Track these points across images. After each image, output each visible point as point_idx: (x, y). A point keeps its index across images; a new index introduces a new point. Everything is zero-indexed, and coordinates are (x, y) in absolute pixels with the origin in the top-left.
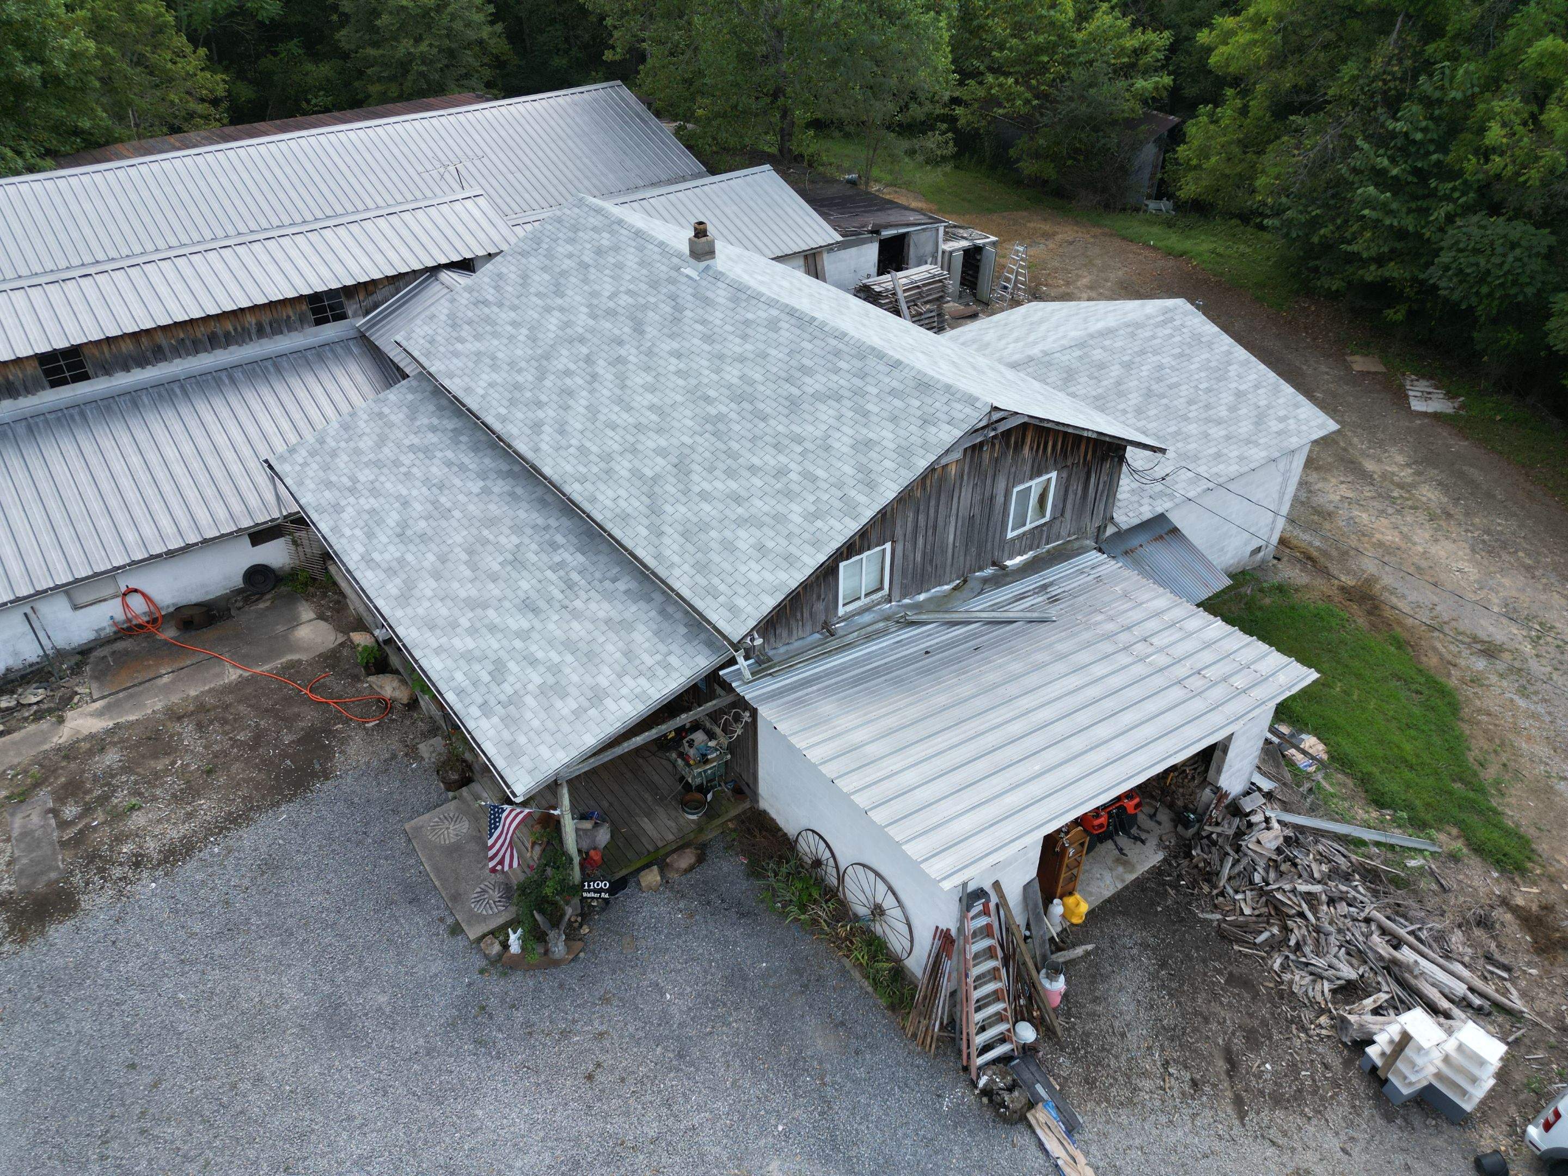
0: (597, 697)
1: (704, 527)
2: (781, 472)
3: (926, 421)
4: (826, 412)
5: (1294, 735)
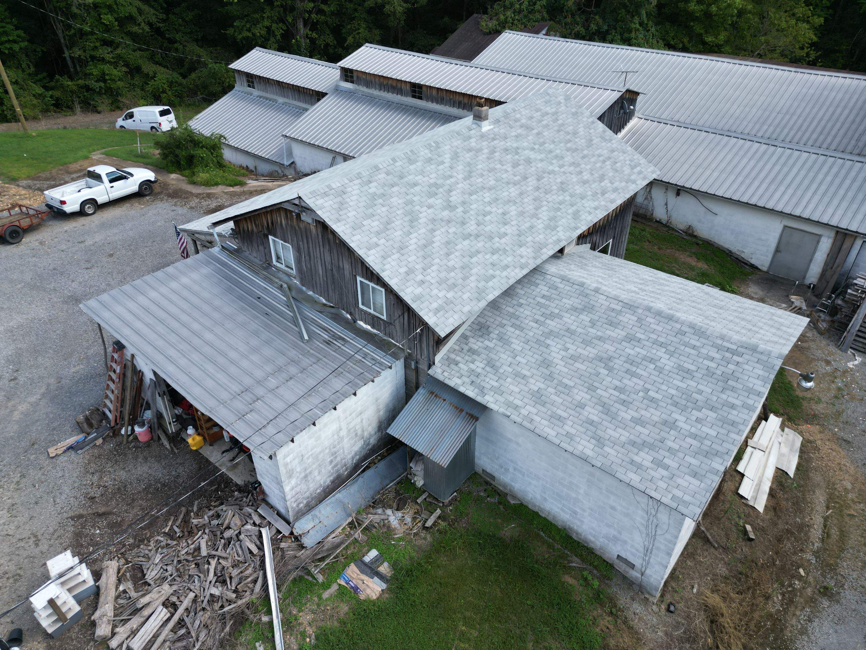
5: (381, 577)
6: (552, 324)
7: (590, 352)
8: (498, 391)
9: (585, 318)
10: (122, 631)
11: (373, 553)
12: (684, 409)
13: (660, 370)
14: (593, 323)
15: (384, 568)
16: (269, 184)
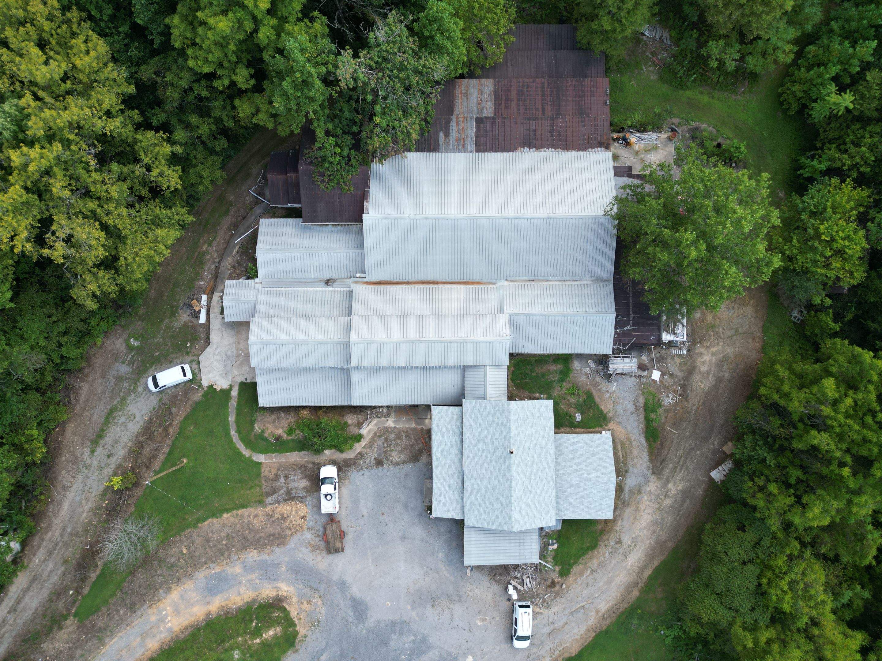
0: (448, 511)
1: (474, 504)
2: (487, 508)
3: (506, 523)
4: (499, 506)
5: (555, 543)
6: (566, 493)
7: (578, 497)
8: (565, 515)
9: (572, 489)
10: (525, 586)
11: (550, 541)
12: (602, 500)
13: (594, 494)
14: (575, 489)
15: (554, 541)
16: (370, 426)
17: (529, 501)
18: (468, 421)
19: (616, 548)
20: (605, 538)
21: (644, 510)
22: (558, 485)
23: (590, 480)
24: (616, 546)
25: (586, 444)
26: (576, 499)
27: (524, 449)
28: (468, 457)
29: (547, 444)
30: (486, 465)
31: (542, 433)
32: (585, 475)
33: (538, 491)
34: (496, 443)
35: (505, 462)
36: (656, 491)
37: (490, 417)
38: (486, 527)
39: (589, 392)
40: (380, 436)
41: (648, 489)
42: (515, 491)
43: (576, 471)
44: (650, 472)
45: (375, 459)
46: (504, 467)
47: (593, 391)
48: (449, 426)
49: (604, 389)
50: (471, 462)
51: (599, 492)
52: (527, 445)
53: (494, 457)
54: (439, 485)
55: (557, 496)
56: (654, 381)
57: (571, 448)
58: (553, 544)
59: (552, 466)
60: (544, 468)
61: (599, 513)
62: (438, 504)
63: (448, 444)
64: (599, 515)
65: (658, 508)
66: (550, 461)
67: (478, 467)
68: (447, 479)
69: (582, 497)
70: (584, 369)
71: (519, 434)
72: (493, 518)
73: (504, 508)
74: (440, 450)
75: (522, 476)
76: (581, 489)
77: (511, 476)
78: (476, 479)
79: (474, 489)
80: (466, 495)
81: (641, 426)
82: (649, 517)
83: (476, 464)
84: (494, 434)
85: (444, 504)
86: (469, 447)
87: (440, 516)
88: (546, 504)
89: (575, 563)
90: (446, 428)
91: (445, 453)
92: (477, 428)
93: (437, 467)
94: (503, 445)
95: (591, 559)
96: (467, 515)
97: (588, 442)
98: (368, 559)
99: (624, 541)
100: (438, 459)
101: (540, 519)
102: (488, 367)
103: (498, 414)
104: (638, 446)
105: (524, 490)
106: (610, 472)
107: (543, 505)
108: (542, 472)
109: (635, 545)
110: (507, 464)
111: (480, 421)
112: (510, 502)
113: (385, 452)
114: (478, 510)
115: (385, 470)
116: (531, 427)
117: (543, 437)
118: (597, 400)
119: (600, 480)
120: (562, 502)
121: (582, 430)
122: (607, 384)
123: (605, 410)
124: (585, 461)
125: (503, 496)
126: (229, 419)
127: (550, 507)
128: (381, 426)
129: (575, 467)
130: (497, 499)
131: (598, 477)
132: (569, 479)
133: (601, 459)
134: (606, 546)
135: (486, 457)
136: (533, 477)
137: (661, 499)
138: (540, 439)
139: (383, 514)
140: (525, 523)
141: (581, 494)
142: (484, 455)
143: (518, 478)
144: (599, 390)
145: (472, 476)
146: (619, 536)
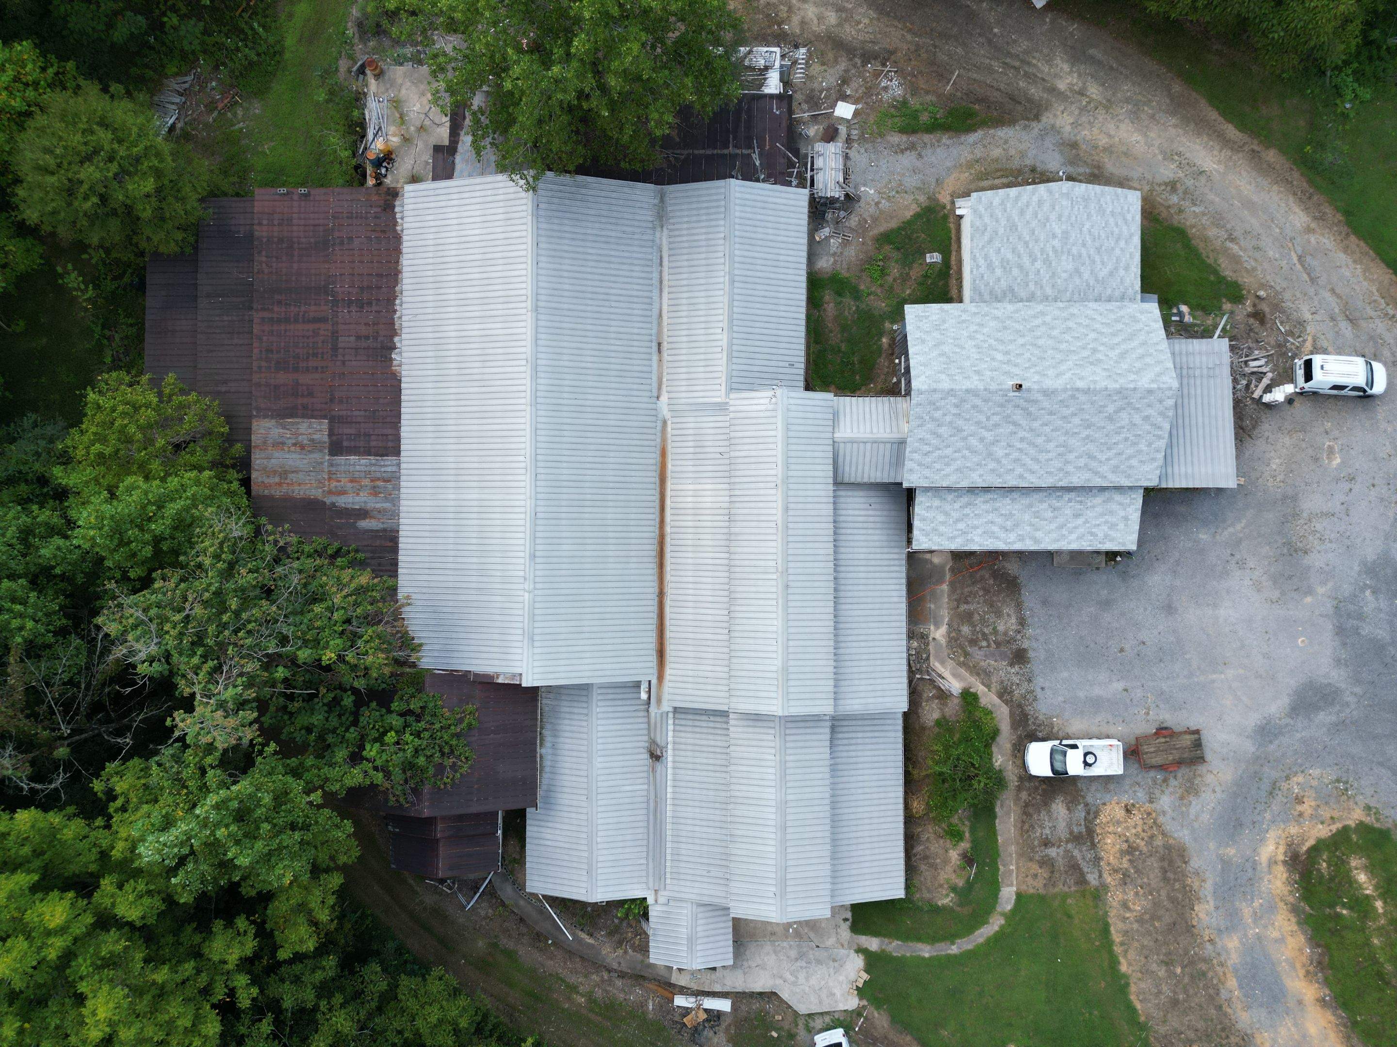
0: (1126, 519)
1: (1117, 467)
2: (1126, 439)
3: (1161, 401)
4: (1124, 415)
5: (1178, 309)
6: (1092, 282)
7: (1097, 258)
8: (1132, 285)
9: (1082, 269)
11: (1174, 318)
12: (1104, 211)
13: (1092, 226)
14: (1083, 264)
15: (1175, 311)
16: (947, 674)
17: (1113, 354)
18: (947, 475)
19: (1185, 192)
20: (1164, 214)
21: (1110, 136)
22: (1076, 297)
23: (1066, 233)
24: (1180, 191)
25: (990, 241)
26: (1103, 263)
27: (1009, 362)
28: (1021, 476)
29: (996, 318)
30: (1040, 441)
31: (973, 328)
32: (1056, 243)
33: (1092, 335)
34: (996, 418)
35: (1035, 402)
36: (1071, 114)
37: (942, 430)
38: (1165, 441)
39: (877, 240)
40: (966, 654)
41: (1068, 128)
42: (1095, 382)
43: (1047, 261)
44: (1034, 124)
45: (1012, 665)
46: (1046, 404)
47: (875, 232)
48: (955, 515)
49: (872, 210)
50: (1033, 472)
51: (1089, 216)
52: (999, 357)
53: (1024, 423)
54: (1073, 536)
55: (1096, 301)
56: (856, 113)
57: (999, 272)
58: (1180, 314)
59: (1040, 307)
60: (1044, 323)
61: (1129, 217)
62: (1112, 540)
63: (990, 517)
64: (1133, 218)
65: (1107, 108)
66: (1031, 312)
67: (1043, 457)
68: (1061, 520)
69: (1098, 250)
70: (833, 249)
71: (978, 372)
72: (1148, 427)
73: (1129, 404)
74: (1003, 535)
75: (1063, 367)
76: (1084, 251)
77: (1065, 390)
78: (1067, 462)
79: (1086, 465)
80: (1098, 482)
81: (945, 140)
82: (1123, 126)
83: (1037, 461)
84: (978, 423)
85: (1113, 526)
86: (1000, 476)
87: (1135, 537)
88: (1117, 321)
89: (1216, 272)
90: (958, 521)
91: (1009, 523)
92: (964, 457)
93: (1036, 541)
94: (1002, 406)
95: (1206, 240)
96: (1137, 480)
97: (986, 238)
98: (1213, 681)
99: (1171, 175)
100: (1021, 539)
101: (1148, 333)
102: (836, 435)
103: (938, 414)
104: (985, 146)
105: (1092, 363)
106: (1050, 192)
107: (1120, 326)
108: (1053, 328)
109: (1179, 154)
110: (1040, 397)
111: (949, 451)
112: (1119, 392)
113: (998, 644)
114: (1129, 458)
115: (1035, 645)
116: (963, 348)
117: (981, 325)
118: (893, 224)
119: (1066, 213)
120: (1109, 291)
121: (954, 253)
122: (862, 203)
123: (914, 209)
124: (1026, 244)
125: (1105, 406)
126: (927, 955)
127: (1122, 313)
128: (945, 652)
129: (1038, 264)
130: (1110, 418)
131: (1060, 217)
132: (1064, 275)
133: (1022, 213)
134: (1181, 211)
135: (1022, 440)
136: (1063, 346)
137: (1089, 103)
138: (985, 330)
139: (1122, 650)
140: (1159, 362)
141: (1092, 252)
142: (1019, 445)
143: (1068, 375)
144: (875, 220)
145: (1061, 469)
146: (1160, 185)
